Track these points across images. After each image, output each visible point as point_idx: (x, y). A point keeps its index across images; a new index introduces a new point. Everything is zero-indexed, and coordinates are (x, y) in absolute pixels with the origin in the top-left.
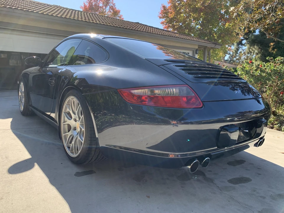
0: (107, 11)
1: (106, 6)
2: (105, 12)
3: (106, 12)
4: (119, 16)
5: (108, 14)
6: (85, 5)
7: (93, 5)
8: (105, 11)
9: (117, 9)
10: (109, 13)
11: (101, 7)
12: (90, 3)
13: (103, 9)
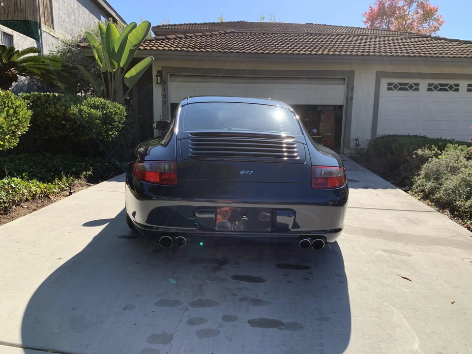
0: (410, 13)
1: (410, 4)
2: (408, 15)
3: (410, 16)
4: (435, 18)
5: (412, 19)
6: (371, 10)
7: (386, 6)
8: (407, 13)
9: (432, 6)
10: (415, 16)
11: (399, 9)
12: (381, 4)
13: (404, 10)
